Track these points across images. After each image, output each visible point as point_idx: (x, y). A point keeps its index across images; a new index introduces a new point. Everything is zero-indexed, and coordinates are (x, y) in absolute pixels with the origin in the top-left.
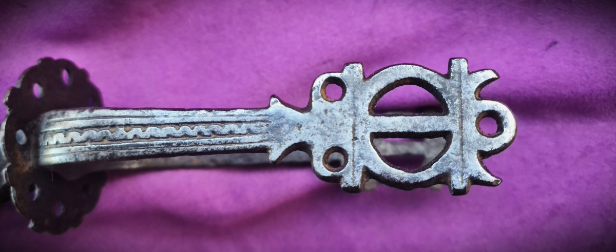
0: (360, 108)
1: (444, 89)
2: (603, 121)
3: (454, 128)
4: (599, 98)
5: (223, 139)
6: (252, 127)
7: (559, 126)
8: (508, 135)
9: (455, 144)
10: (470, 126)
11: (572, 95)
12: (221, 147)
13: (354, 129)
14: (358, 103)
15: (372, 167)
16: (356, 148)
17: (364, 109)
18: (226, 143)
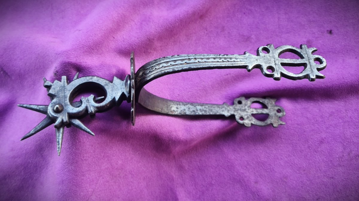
0: (276, 56)
1: (301, 52)
2: (337, 101)
3: (307, 62)
4: (336, 88)
5: (232, 63)
6: (241, 59)
7: (320, 103)
8: (324, 64)
9: (308, 66)
10: (312, 61)
11: (326, 87)
12: (231, 65)
13: (275, 62)
14: (275, 55)
15: (283, 72)
16: (277, 66)
17: (277, 56)
18: (232, 64)
